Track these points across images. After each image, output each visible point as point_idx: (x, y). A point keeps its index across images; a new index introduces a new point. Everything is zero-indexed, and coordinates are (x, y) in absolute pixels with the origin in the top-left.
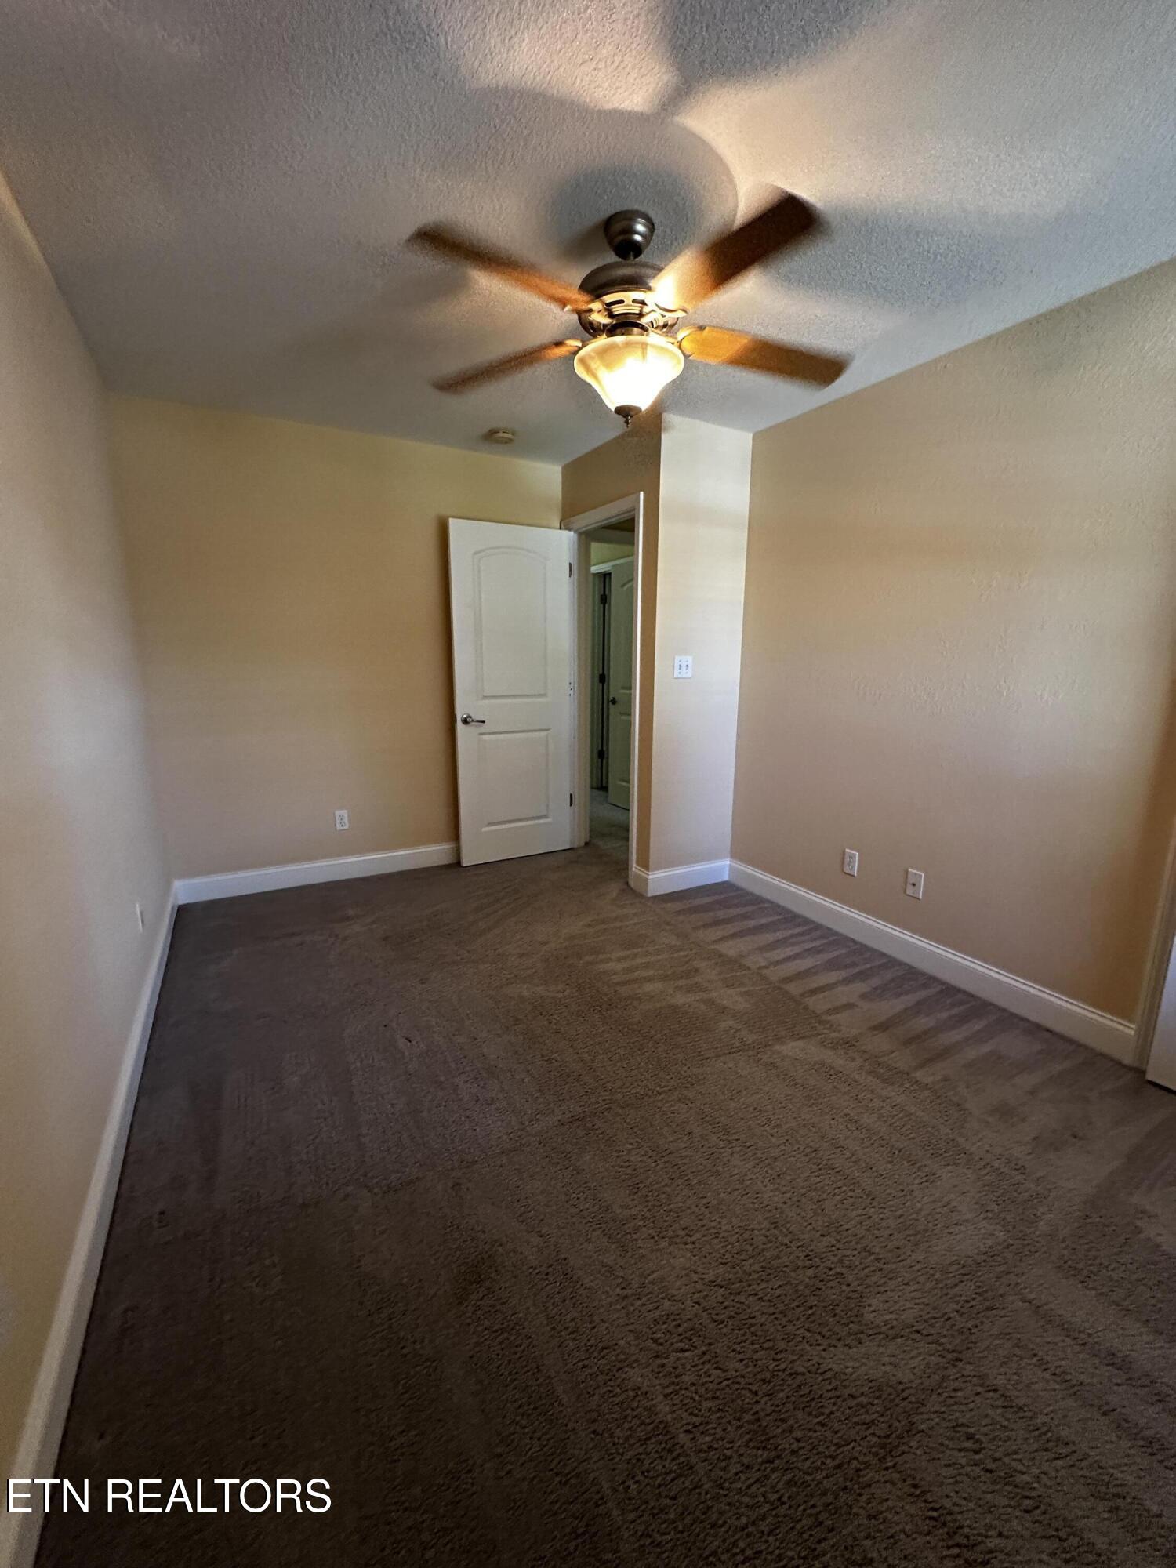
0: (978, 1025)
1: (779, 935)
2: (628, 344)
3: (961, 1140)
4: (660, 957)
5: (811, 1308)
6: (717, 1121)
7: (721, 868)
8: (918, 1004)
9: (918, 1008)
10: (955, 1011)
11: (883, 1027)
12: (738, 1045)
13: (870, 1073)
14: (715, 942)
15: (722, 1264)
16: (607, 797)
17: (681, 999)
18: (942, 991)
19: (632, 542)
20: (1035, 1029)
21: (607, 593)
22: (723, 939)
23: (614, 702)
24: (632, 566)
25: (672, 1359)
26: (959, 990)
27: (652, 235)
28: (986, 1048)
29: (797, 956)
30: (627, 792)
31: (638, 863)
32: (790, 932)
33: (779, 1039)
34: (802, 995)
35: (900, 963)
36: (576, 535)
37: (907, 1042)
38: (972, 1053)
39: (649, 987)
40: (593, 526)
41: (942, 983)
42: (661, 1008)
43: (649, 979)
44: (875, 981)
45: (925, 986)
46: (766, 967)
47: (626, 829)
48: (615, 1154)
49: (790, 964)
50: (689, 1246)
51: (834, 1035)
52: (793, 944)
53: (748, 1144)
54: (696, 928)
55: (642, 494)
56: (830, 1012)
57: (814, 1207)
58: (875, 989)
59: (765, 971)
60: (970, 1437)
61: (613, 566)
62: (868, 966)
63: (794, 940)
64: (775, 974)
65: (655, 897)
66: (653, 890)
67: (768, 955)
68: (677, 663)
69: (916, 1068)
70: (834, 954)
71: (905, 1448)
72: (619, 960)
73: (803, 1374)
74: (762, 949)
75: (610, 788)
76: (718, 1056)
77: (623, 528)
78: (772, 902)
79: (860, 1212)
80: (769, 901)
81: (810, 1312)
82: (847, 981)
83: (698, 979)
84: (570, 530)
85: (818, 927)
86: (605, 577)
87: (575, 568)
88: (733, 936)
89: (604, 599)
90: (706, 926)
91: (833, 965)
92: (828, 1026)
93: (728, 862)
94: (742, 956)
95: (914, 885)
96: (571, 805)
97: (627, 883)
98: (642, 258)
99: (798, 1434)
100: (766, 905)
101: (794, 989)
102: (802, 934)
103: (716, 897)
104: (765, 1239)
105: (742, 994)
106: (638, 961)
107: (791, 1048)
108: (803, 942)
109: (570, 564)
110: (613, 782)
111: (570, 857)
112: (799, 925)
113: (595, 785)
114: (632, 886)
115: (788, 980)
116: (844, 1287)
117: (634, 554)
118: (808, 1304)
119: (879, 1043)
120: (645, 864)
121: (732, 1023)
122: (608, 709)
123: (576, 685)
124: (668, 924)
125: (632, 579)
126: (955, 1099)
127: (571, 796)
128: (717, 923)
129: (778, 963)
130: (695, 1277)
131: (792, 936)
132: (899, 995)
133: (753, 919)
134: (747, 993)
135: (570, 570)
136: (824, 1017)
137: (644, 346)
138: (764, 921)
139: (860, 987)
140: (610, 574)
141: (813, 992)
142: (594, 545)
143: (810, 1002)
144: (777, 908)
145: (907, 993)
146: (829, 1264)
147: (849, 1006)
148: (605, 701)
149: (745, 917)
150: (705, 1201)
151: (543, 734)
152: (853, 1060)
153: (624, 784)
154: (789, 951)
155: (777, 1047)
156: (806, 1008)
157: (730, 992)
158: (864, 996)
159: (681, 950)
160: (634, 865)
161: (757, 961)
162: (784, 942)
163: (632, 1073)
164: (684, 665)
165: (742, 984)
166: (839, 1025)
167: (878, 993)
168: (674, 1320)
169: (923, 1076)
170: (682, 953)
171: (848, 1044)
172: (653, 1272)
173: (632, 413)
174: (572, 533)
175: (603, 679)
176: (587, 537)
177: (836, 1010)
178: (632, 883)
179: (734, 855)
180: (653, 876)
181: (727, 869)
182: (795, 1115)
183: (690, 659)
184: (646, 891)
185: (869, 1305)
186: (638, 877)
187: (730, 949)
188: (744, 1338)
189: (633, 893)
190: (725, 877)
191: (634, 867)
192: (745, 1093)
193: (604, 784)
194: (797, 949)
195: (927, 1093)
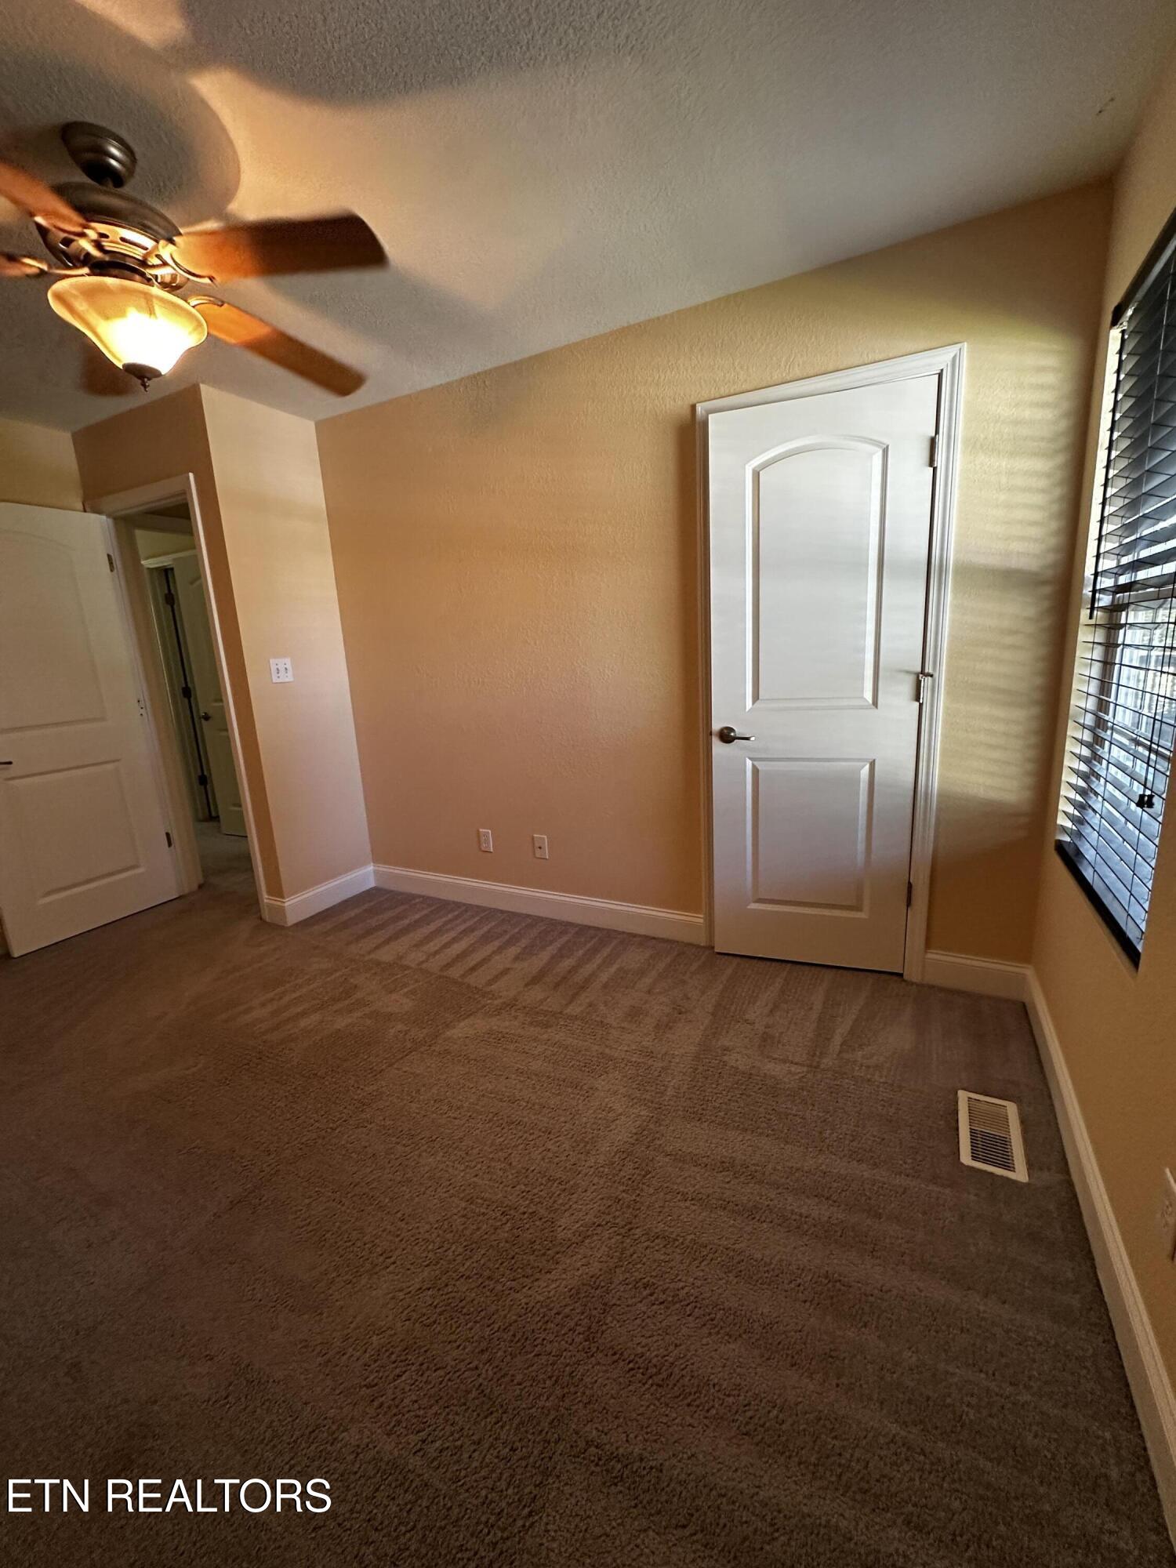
0: (606, 951)
1: (432, 927)
2: (124, 290)
3: (607, 1051)
4: (311, 987)
5: (513, 1258)
6: (400, 1129)
7: (365, 876)
8: (560, 949)
9: (560, 955)
10: (589, 946)
11: (535, 980)
12: (409, 1046)
13: (531, 1024)
14: (369, 953)
15: (426, 1266)
16: (220, 827)
17: (341, 1023)
18: (577, 933)
19: (190, 531)
20: (646, 940)
21: (173, 592)
22: (377, 947)
23: (207, 718)
24: (197, 561)
25: (389, 1392)
26: (590, 927)
27: (134, 166)
28: (613, 969)
29: (454, 940)
30: (240, 818)
31: (269, 893)
32: (444, 919)
33: (447, 1026)
34: (463, 976)
35: (541, 919)
36: (110, 521)
37: (557, 985)
38: (604, 977)
39: (303, 1023)
40: (135, 510)
41: (577, 925)
42: (321, 1040)
43: (304, 1014)
44: (524, 942)
45: (563, 933)
46: (427, 960)
47: (248, 858)
48: (291, 1217)
49: (448, 951)
50: (392, 1268)
51: (496, 1002)
52: (448, 931)
53: (434, 1138)
54: (348, 943)
55: (191, 475)
56: (490, 983)
57: (503, 1165)
58: (526, 947)
59: (424, 966)
60: (646, 1286)
61: (174, 560)
62: (516, 930)
63: (449, 926)
64: (434, 965)
65: (297, 925)
66: (292, 919)
67: (425, 948)
68: (273, 668)
69: (567, 1005)
70: (486, 929)
71: (604, 1327)
72: (263, 1005)
73: (516, 1321)
74: (418, 945)
75: (221, 817)
76: (391, 1065)
77: (175, 515)
78: (423, 897)
79: (540, 1150)
80: (419, 896)
81: (513, 1261)
82: (500, 949)
83: (359, 995)
84: (99, 512)
85: (468, 907)
86: (166, 573)
87: (118, 563)
88: (388, 941)
89: (170, 599)
90: (359, 938)
91: (486, 939)
92: (490, 996)
93: (371, 868)
94: (401, 958)
95: (540, 848)
96: (170, 844)
97: (261, 919)
98: (126, 190)
99: (519, 1378)
100: (417, 900)
101: (455, 972)
102: (456, 918)
103: (366, 906)
104: (464, 1219)
105: (406, 995)
106: (286, 999)
107: (461, 1030)
108: (457, 925)
109: (109, 556)
110: (223, 809)
111: (181, 907)
112: (452, 910)
113: (201, 816)
114: (268, 920)
115: (448, 966)
116: (538, 1223)
117: (194, 546)
118: (510, 1256)
119: (536, 994)
120: (277, 890)
121: (400, 1026)
122: (201, 729)
123: (148, 704)
124: (316, 948)
125: (199, 576)
126: (598, 1019)
127: (168, 835)
128: (369, 932)
129: (436, 953)
130: (401, 1295)
131: (446, 923)
132: (543, 948)
133: (406, 918)
134: (413, 992)
135: (111, 563)
136: (488, 989)
137: (148, 297)
138: (417, 916)
139: (513, 951)
140: (172, 569)
141: (473, 969)
142: (139, 533)
143: (472, 980)
144: (427, 900)
145: (551, 942)
146: (522, 1209)
147: (506, 971)
148: (196, 719)
149: (398, 918)
150: (399, 1215)
151: (110, 767)
152: (516, 1018)
153: (236, 809)
154: (445, 938)
155: (448, 1033)
156: (469, 986)
157: (394, 996)
158: (517, 958)
159: (336, 971)
160: (265, 896)
161: (414, 958)
162: (438, 932)
163: (300, 1121)
164: (282, 668)
165: (405, 985)
166: (500, 992)
167: (528, 952)
168: (386, 1351)
169: (574, 1009)
170: (337, 974)
171: (510, 1005)
172: (355, 1317)
173: (148, 375)
174: (104, 517)
175: (187, 692)
176: (126, 525)
177: (496, 978)
178: (266, 916)
179: (377, 858)
180: (289, 902)
181: (372, 874)
182: (473, 1090)
183: (288, 661)
184: (286, 922)
185: (560, 1226)
186: (271, 907)
187: (386, 955)
188: (458, 1324)
189: (272, 928)
190: (371, 883)
191: (266, 898)
192: (423, 1089)
193: (214, 814)
194: (453, 934)
195: (578, 1022)
